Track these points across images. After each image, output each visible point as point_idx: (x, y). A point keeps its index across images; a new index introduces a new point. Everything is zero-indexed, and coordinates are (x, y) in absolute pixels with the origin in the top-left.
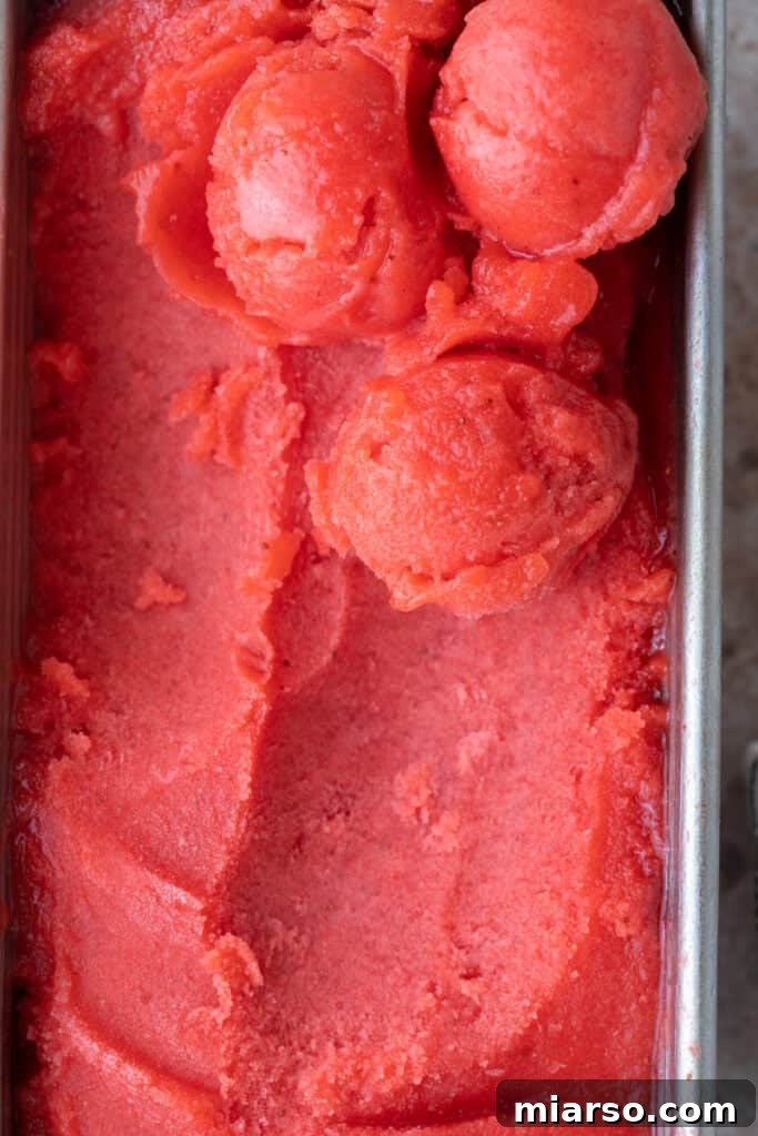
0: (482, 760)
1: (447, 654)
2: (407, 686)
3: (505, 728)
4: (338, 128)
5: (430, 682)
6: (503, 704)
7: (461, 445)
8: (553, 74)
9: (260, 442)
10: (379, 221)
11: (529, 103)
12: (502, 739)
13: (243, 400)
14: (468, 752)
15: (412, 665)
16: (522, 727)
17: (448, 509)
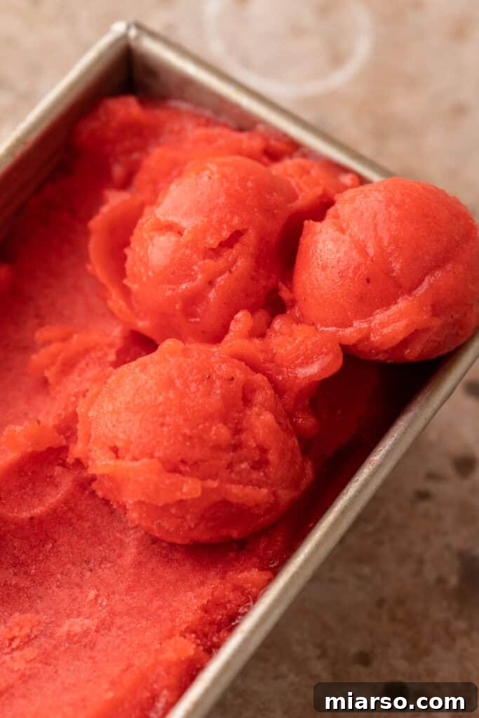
0: (76, 635)
1: (100, 572)
2: (62, 573)
3: (104, 626)
4: (250, 184)
5: (77, 580)
6: (112, 613)
7: (197, 387)
8: (395, 212)
9: (78, 379)
10: (238, 246)
11: (370, 220)
12: (97, 631)
13: (87, 351)
14: (70, 626)
15: (74, 564)
16: (114, 632)
17: (164, 415)
